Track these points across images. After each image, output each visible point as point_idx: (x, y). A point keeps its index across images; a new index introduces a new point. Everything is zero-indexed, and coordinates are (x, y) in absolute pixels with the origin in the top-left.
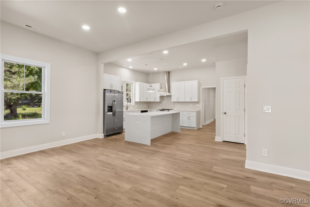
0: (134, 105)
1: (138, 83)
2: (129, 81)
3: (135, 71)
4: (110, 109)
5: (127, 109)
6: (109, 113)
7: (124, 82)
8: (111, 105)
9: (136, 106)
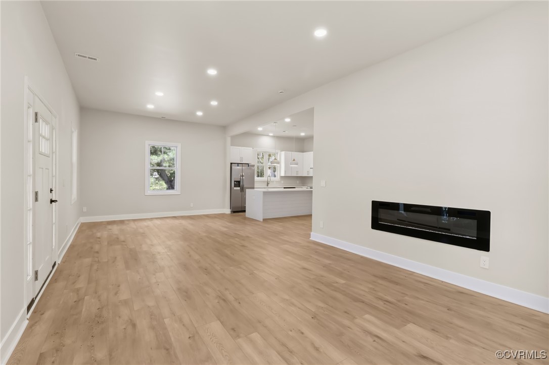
0: (280, 180)
1: (283, 153)
2: (272, 151)
3: (278, 138)
4: (238, 183)
5: (268, 186)
6: (235, 188)
7: (265, 152)
8: (239, 180)
9: (282, 182)
